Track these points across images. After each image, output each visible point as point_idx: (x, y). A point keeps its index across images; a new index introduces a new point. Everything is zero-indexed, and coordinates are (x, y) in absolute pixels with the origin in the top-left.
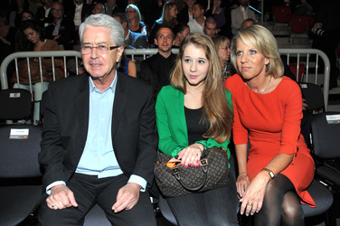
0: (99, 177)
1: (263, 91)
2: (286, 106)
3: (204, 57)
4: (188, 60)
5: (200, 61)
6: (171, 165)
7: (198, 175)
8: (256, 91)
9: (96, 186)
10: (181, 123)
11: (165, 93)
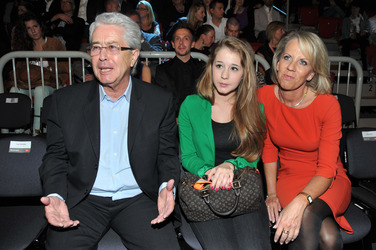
0: (113, 199)
1: (297, 105)
2: (322, 123)
3: (238, 63)
4: (220, 66)
5: (233, 68)
6: (198, 186)
7: (229, 199)
8: (289, 105)
9: (111, 209)
10: (208, 138)
11: (190, 103)
